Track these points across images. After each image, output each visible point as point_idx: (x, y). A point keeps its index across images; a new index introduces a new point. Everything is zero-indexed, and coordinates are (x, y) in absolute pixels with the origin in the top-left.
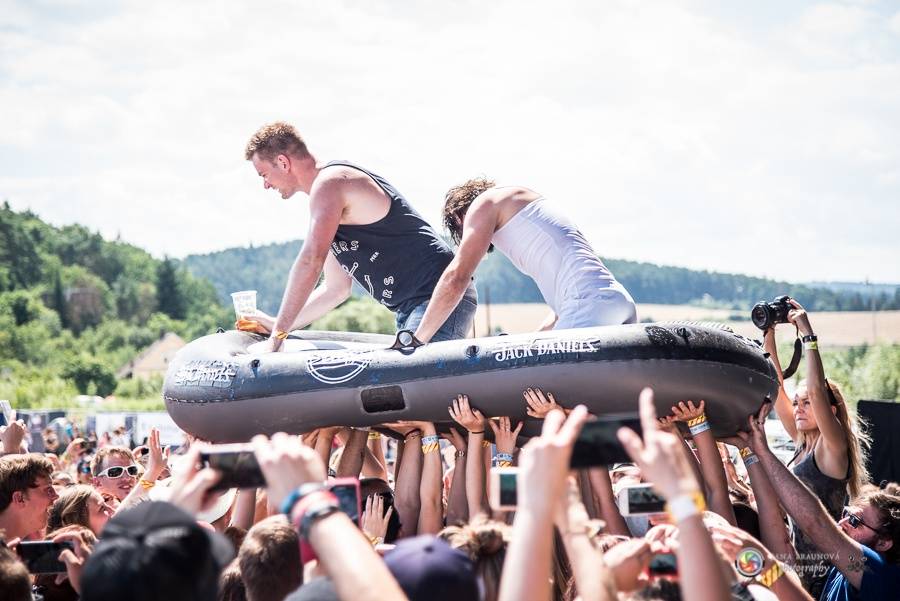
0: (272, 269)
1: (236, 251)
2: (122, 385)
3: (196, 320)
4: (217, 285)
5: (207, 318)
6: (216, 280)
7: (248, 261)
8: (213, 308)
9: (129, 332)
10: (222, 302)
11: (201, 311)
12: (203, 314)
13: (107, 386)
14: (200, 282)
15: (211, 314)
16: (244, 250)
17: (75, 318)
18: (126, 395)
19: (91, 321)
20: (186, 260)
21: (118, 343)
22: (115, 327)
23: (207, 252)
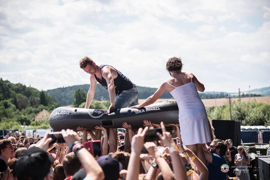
0: (69, 93)
1: (60, 89)
2: (32, 123)
3: (50, 106)
4: (55, 97)
5: (53, 105)
6: (55, 96)
7: (63, 91)
8: (54, 103)
9: (33, 109)
10: (56, 101)
11: (51, 104)
12: (52, 104)
13: (28, 123)
14: (51, 96)
15: (54, 104)
16: (61, 88)
17: (20, 106)
18: (33, 125)
19: (24, 107)
20: (47, 91)
21: (31, 112)
22: (30, 108)
23: (52, 89)
